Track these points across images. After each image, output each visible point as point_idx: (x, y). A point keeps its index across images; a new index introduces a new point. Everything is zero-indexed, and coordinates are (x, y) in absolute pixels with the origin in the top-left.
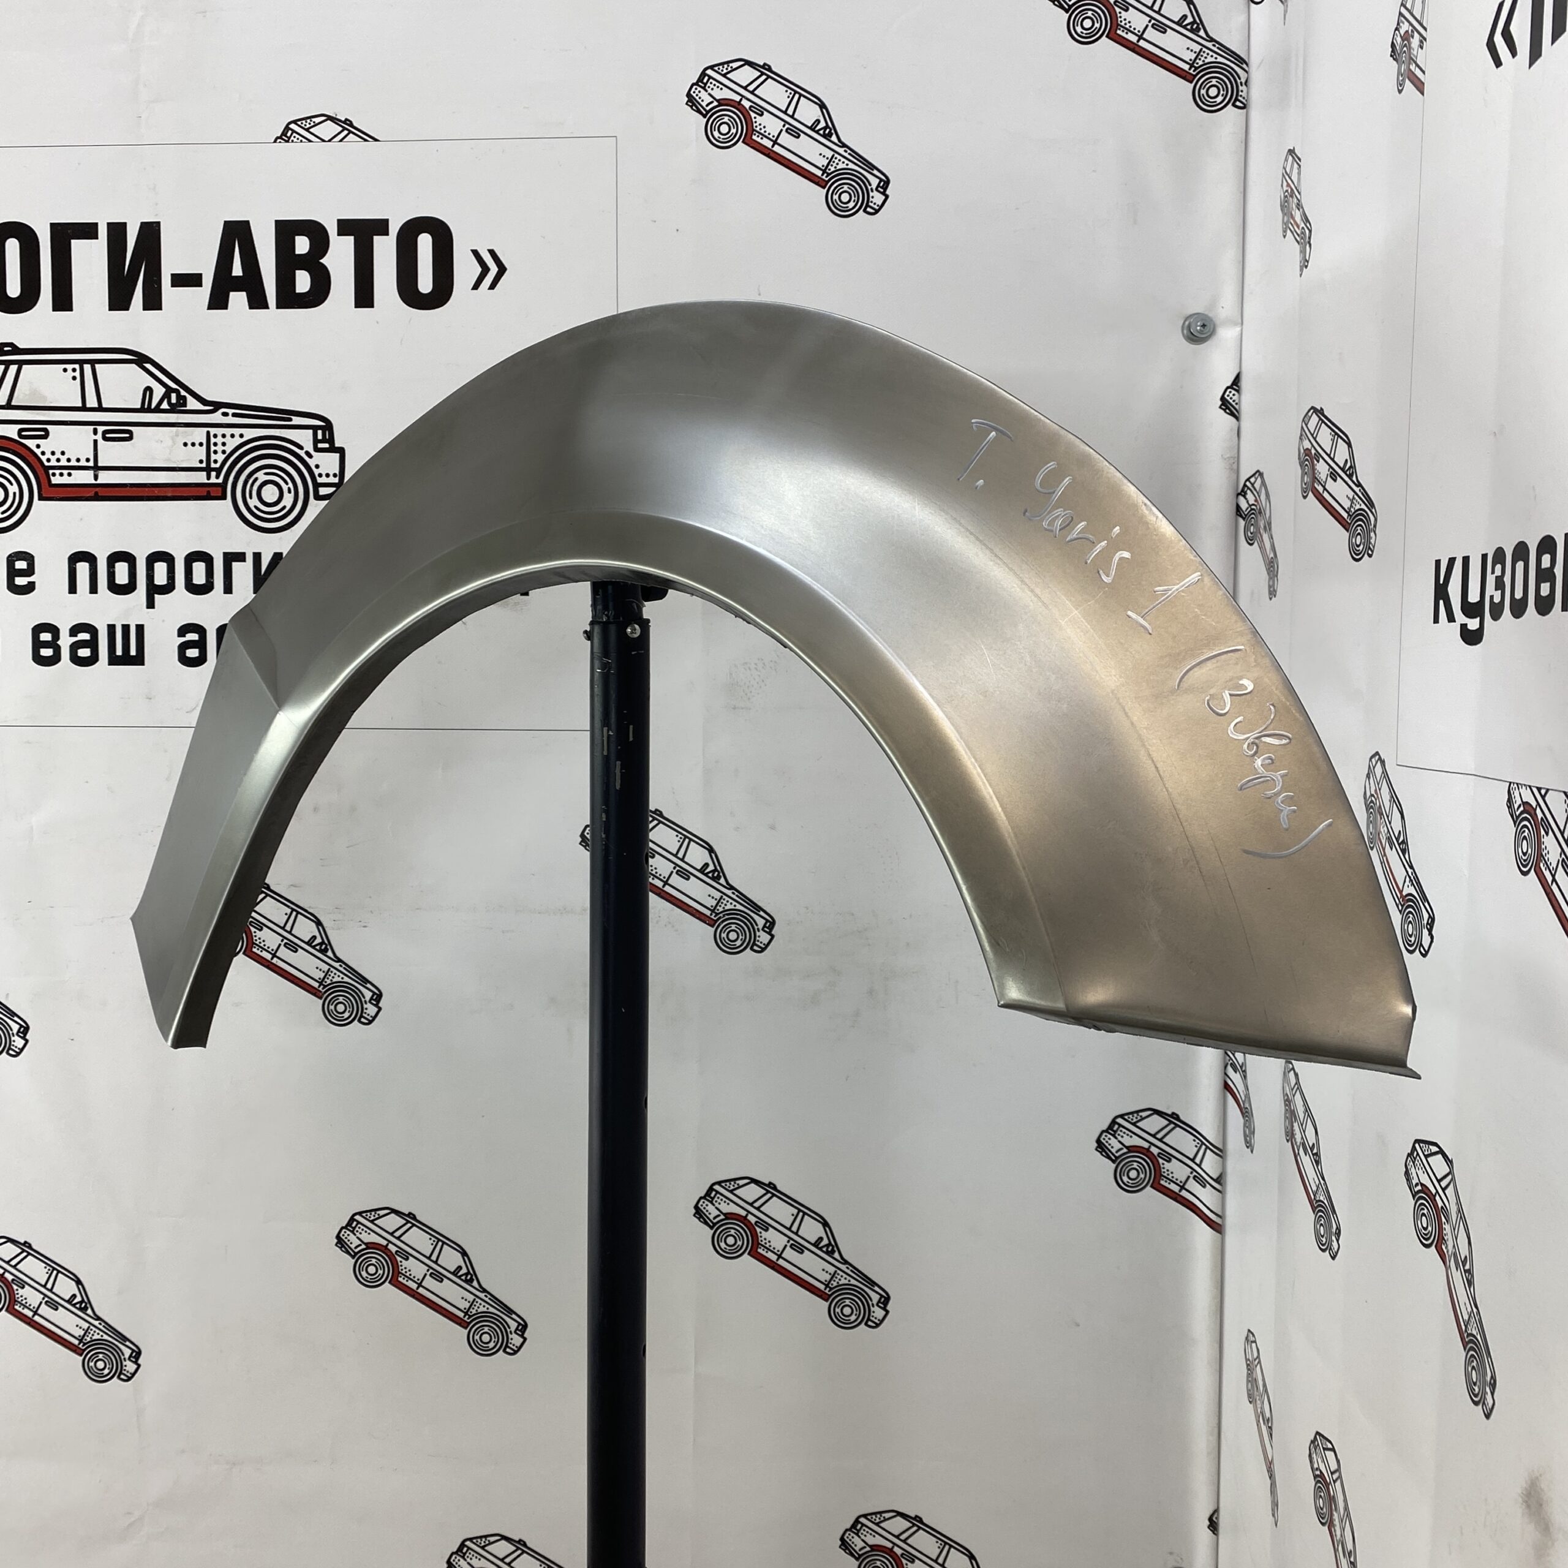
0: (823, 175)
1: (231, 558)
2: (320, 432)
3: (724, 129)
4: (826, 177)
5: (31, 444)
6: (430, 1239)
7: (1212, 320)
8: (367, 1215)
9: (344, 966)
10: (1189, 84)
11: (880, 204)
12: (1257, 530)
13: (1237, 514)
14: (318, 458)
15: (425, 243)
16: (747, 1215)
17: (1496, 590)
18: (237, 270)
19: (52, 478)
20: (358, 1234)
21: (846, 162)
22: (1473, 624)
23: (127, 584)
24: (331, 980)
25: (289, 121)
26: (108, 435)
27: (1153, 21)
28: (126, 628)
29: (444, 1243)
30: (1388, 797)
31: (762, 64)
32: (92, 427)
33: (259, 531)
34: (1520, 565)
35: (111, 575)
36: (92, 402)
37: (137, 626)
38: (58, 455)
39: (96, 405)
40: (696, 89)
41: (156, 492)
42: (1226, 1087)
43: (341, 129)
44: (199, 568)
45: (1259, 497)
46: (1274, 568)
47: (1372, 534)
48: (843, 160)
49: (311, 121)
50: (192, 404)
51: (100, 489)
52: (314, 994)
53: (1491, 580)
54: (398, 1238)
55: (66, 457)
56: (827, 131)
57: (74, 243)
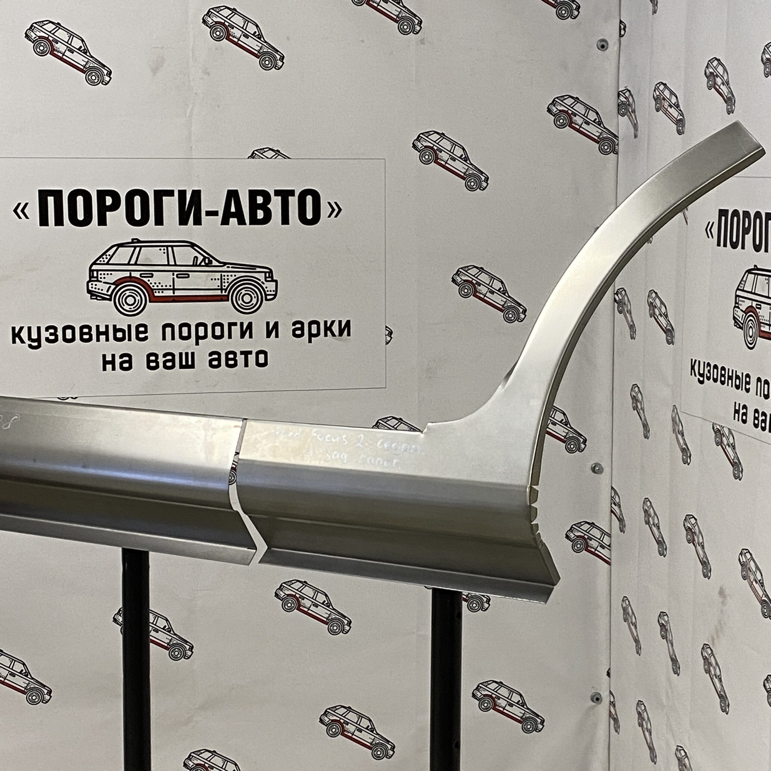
0: (464, 175)
1: (231, 325)
2: (267, 274)
3: (427, 157)
4: (466, 176)
5: (146, 280)
6: (313, 591)
8: (287, 583)
10: (597, 144)
11: (485, 187)
12: (624, 311)
13: (614, 301)
14: (267, 284)
15: (309, 199)
17: (708, 373)
18: (233, 209)
19: (155, 293)
20: (284, 591)
21: (473, 170)
22: (701, 379)
23: (187, 336)
25: (254, 150)
26: (179, 276)
27: (585, 121)
28: (187, 354)
29: (318, 592)
30: (678, 420)
31: (441, 133)
32: (171, 273)
33: (242, 313)
34: (716, 370)
35: (181, 332)
36: (172, 263)
37: (192, 353)
39: (173, 263)
40: (416, 142)
41: (199, 298)
42: (612, 511)
43: (275, 154)
44: (218, 329)
45: (624, 298)
46: (633, 329)
47: (674, 339)
48: (471, 170)
49: (263, 150)
50: (215, 263)
51: (176, 298)
53: (706, 370)
54: (300, 591)
55: (161, 285)
56: (466, 159)
57: (164, 198)
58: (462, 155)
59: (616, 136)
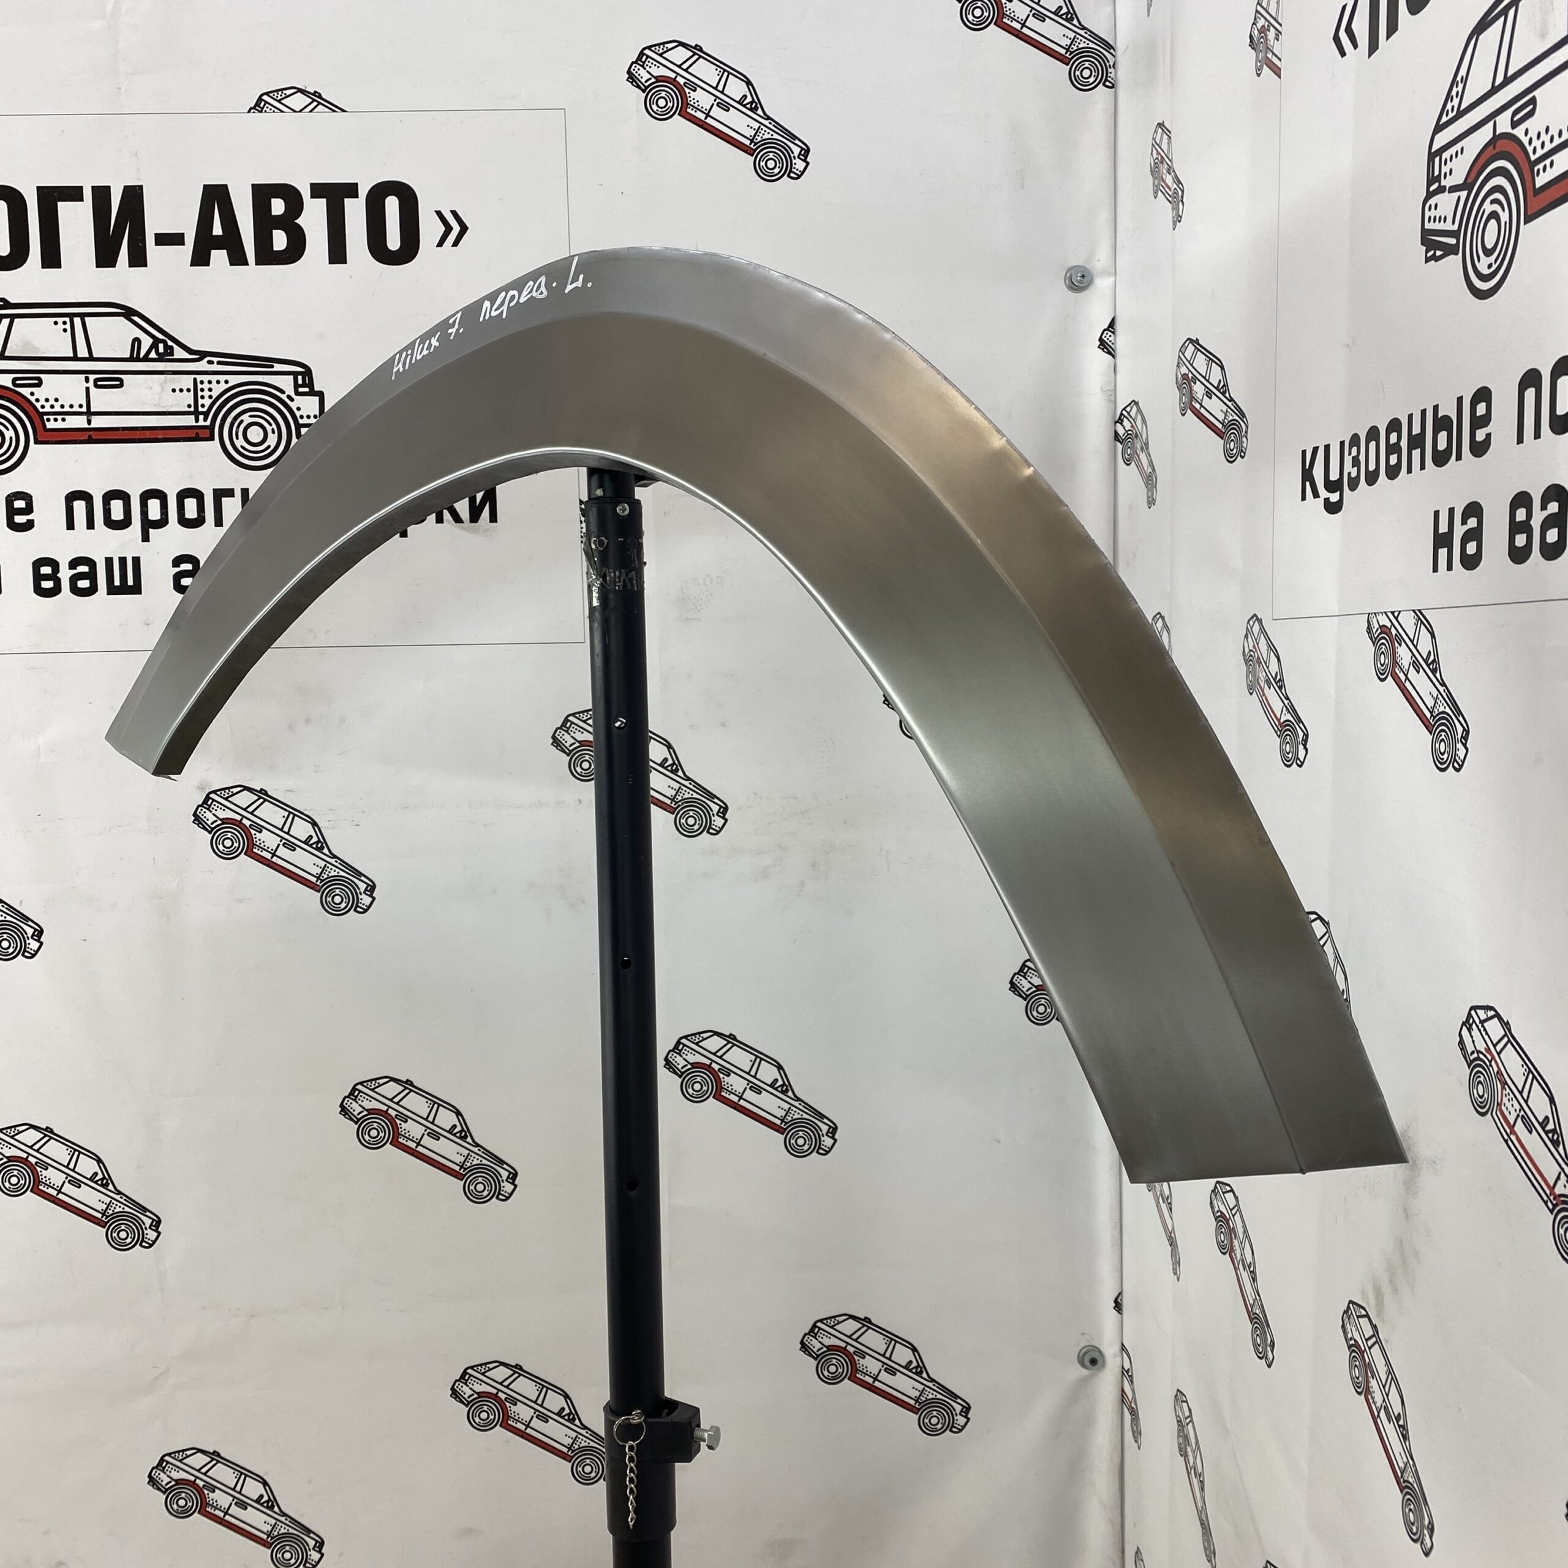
0: (750, 144)
1: (221, 494)
2: (300, 378)
3: (662, 103)
4: (754, 146)
5: (25, 392)
6: (427, 1102)
7: (1090, 272)
8: (368, 1085)
9: (339, 861)
10: (1065, 66)
11: (802, 170)
12: (1133, 452)
13: (1115, 440)
14: (299, 401)
15: (392, 205)
16: (711, 1063)
17: (1353, 467)
18: (217, 230)
19: (46, 422)
20: (360, 1102)
21: (771, 133)
22: (1334, 497)
23: (122, 520)
24: (328, 875)
25: (263, 92)
26: (99, 383)
27: (1034, 11)
29: (439, 1105)
30: (1266, 647)
31: (694, 45)
32: (84, 376)
33: (246, 469)
34: (1373, 444)
35: (107, 512)
36: (83, 352)
37: (133, 558)
38: (52, 402)
39: (87, 355)
40: (636, 67)
41: (148, 435)
43: (311, 100)
44: (191, 504)
45: (1135, 423)
46: (1152, 482)
47: (1244, 439)
48: (768, 131)
49: (282, 93)
50: (179, 353)
51: (93, 432)
52: (312, 888)
53: (1348, 460)
54: (398, 1103)
55: (60, 403)
56: (755, 106)
57: (61, 205)
58: (745, 97)
59: (1109, 47)
